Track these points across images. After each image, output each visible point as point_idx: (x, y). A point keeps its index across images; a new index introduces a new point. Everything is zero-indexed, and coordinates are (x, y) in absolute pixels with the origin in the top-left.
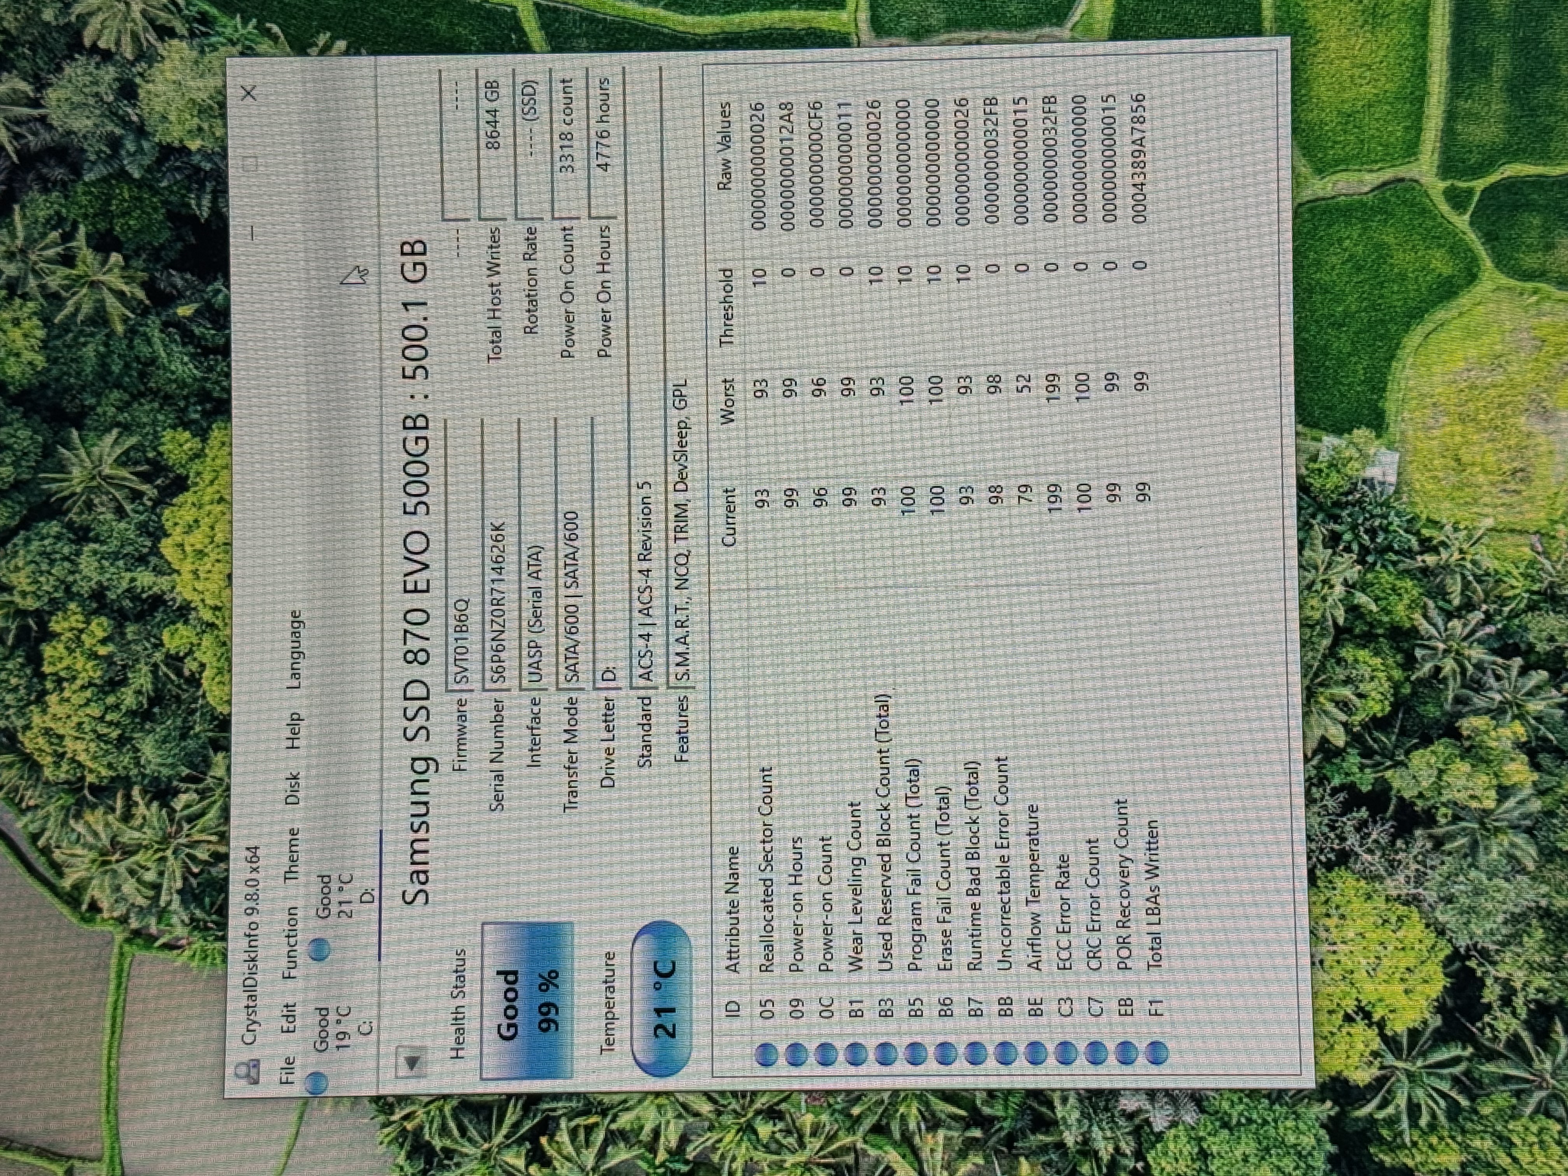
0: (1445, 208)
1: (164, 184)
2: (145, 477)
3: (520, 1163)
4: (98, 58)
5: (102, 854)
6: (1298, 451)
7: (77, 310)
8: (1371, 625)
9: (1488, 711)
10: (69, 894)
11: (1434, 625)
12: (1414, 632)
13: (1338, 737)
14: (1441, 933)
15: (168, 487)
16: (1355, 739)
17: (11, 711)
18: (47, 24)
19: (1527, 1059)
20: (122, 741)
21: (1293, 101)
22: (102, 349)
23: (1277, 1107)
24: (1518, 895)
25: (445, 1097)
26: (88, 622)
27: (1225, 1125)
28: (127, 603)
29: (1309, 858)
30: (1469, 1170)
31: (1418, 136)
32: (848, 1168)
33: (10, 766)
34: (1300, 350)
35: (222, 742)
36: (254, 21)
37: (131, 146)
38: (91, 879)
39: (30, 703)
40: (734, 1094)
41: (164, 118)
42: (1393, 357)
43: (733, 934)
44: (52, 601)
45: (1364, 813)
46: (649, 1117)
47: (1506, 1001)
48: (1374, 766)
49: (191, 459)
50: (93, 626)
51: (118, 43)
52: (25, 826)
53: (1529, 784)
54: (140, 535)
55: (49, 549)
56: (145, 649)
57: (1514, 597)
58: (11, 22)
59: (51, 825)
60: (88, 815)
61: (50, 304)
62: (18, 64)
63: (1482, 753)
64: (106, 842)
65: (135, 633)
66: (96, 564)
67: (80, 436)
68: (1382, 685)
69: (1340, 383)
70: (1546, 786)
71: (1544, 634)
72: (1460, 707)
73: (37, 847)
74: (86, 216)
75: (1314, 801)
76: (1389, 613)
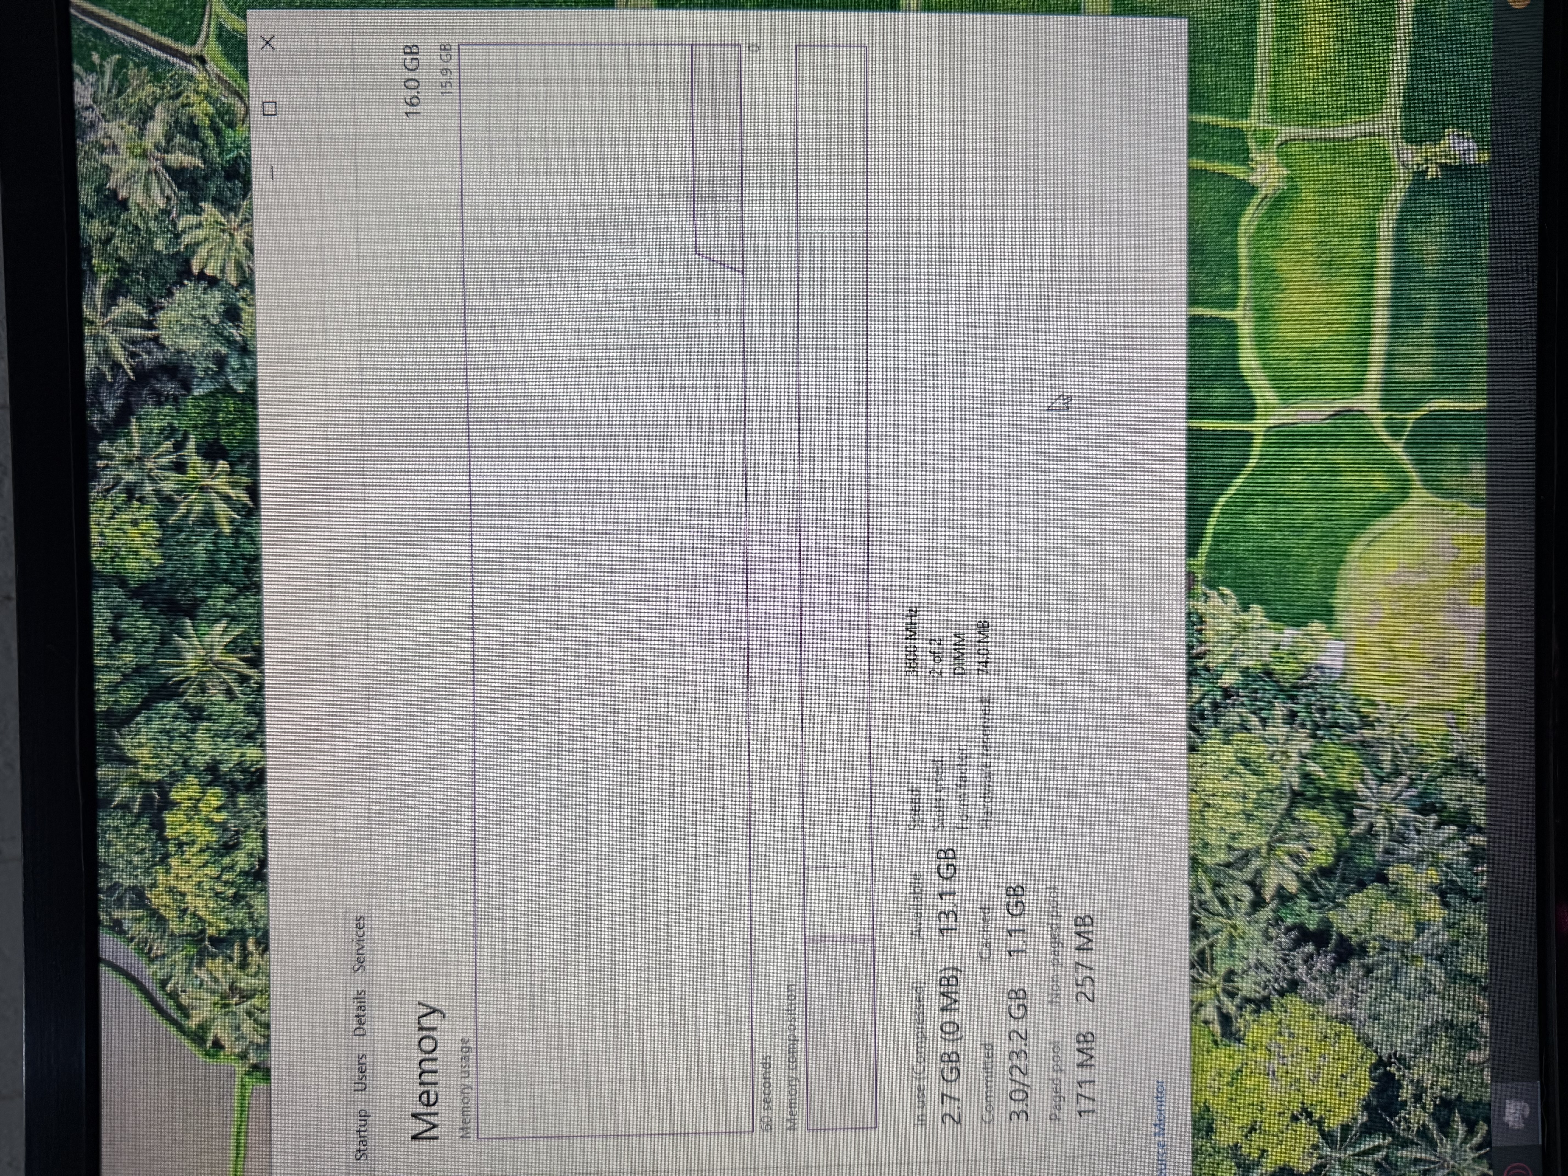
0: (1385, 436)
2: (251, 662)
4: (204, 284)
5: (223, 998)
7: (189, 511)
8: (1320, 789)
9: (1409, 860)
10: (195, 1034)
12: (1352, 796)
13: (1292, 885)
14: (1369, 1045)
16: (1306, 886)
17: (139, 871)
18: (159, 253)
19: (1432, 1145)
20: (237, 898)
22: (211, 547)
24: (1429, 1011)
26: (204, 793)
28: (238, 776)
29: (1267, 987)
31: (1364, 373)
33: (139, 919)
37: (236, 364)
38: (214, 1019)
39: (154, 865)
42: (1341, 561)
44: (172, 773)
45: (1310, 948)
47: (1418, 1098)
48: (1319, 908)
50: (209, 797)
51: (223, 271)
52: (155, 973)
53: (1440, 919)
54: (248, 715)
55: (168, 727)
56: (255, 817)
57: (1432, 764)
58: (125, 251)
59: (177, 973)
60: (209, 963)
61: (165, 506)
62: (133, 289)
63: (1404, 894)
64: (226, 987)
65: (246, 802)
66: (210, 741)
67: (193, 625)
68: (1327, 839)
69: (1299, 583)
70: (1453, 920)
71: (1455, 795)
72: (1388, 857)
73: (165, 991)
74: (195, 427)
75: (1270, 939)
76: (1334, 779)
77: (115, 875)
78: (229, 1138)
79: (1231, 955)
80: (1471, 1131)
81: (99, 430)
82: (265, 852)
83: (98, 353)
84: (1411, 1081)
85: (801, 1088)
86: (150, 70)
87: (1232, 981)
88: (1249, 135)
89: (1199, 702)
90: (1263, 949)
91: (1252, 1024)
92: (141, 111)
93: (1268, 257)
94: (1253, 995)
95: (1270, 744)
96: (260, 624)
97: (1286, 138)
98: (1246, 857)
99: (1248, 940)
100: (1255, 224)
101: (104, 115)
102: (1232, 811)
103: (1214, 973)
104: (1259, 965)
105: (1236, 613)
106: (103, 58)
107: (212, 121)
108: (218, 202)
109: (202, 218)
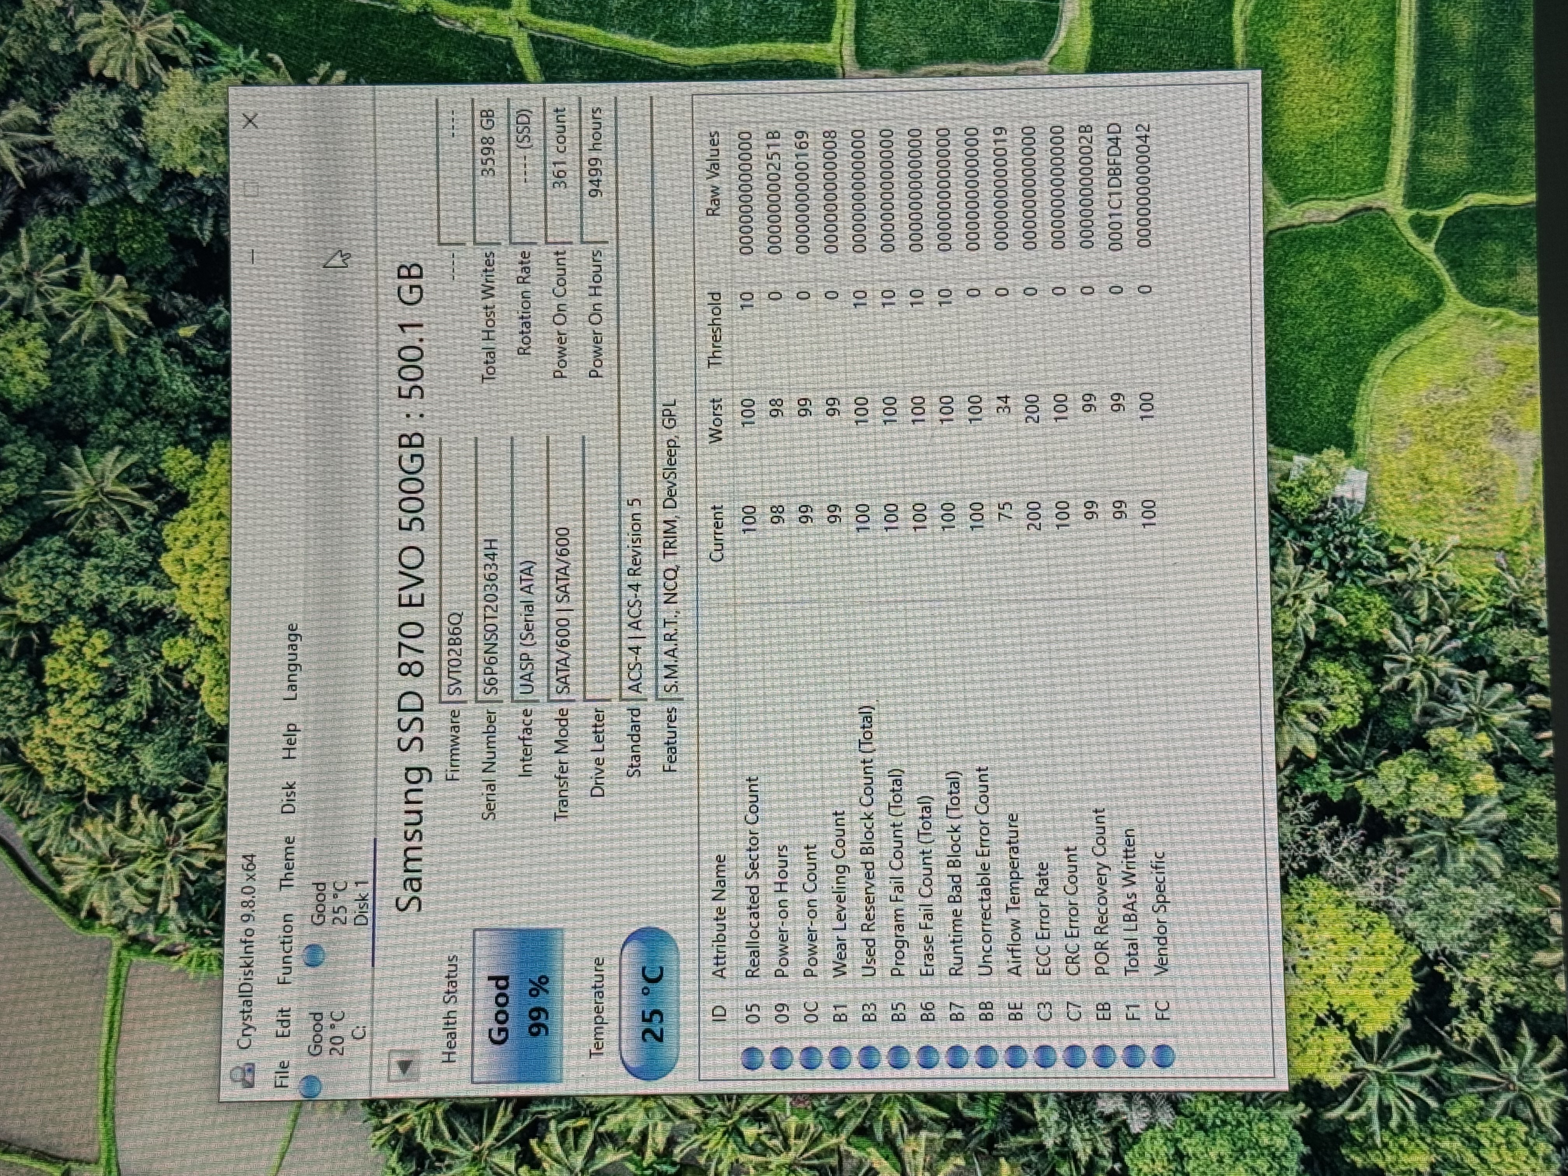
0: (1412, 237)
1: (167, 209)
2: (147, 494)
3: (511, 1166)
4: (103, 87)
5: (101, 862)
6: (1270, 470)
7: (81, 330)
8: (1342, 640)
9: (1455, 723)
10: (69, 902)
11: (1402, 639)
12: (1382, 646)
13: (1310, 749)
14: (1410, 938)
15: (169, 503)
16: (1326, 749)
17: (13, 722)
18: (54, 54)
19: (1494, 1062)
20: (122, 751)
21: (1264, 132)
22: (105, 369)
23: (1251, 1109)
24: (1485, 902)
25: (437, 1100)
26: (89, 635)
27: (1201, 1127)
28: (128, 617)
29: (1282, 866)
30: (1438, 1170)
31: (1385, 166)
32: (833, 1170)
33: (11, 775)
34: (1272, 372)
35: (219, 752)
36: (256, 51)
37: (134, 172)
38: (90, 886)
39: (31, 714)
40: (720, 1097)
41: (168, 145)
42: (1361, 379)
43: (720, 939)
44: (54, 614)
45: (1335, 822)
46: (637, 1119)
47: (1474, 1004)
48: (1345, 776)
49: (192, 476)
50: (94, 640)
51: (123, 73)
52: (26, 834)
53: (1495, 794)
54: (141, 550)
55: (51, 564)
56: (145, 661)
57: (1480, 612)
58: (18, 51)
59: (51, 833)
60: (87, 823)
61: (55, 325)
62: (25, 92)
63: (1449, 763)
64: (106, 851)
65: (135, 646)
66: (98, 578)
67: (83, 453)
68: (1352, 697)
69: (1311, 404)
70: (1512, 795)
71: (1509, 649)
72: (1428, 719)
73: (37, 855)
74: (90, 240)
75: (1287, 810)
76: (1358, 627)
80: (1543, 1049)
93: (1268, 39)
95: (1280, 586)
109: (101, 16)
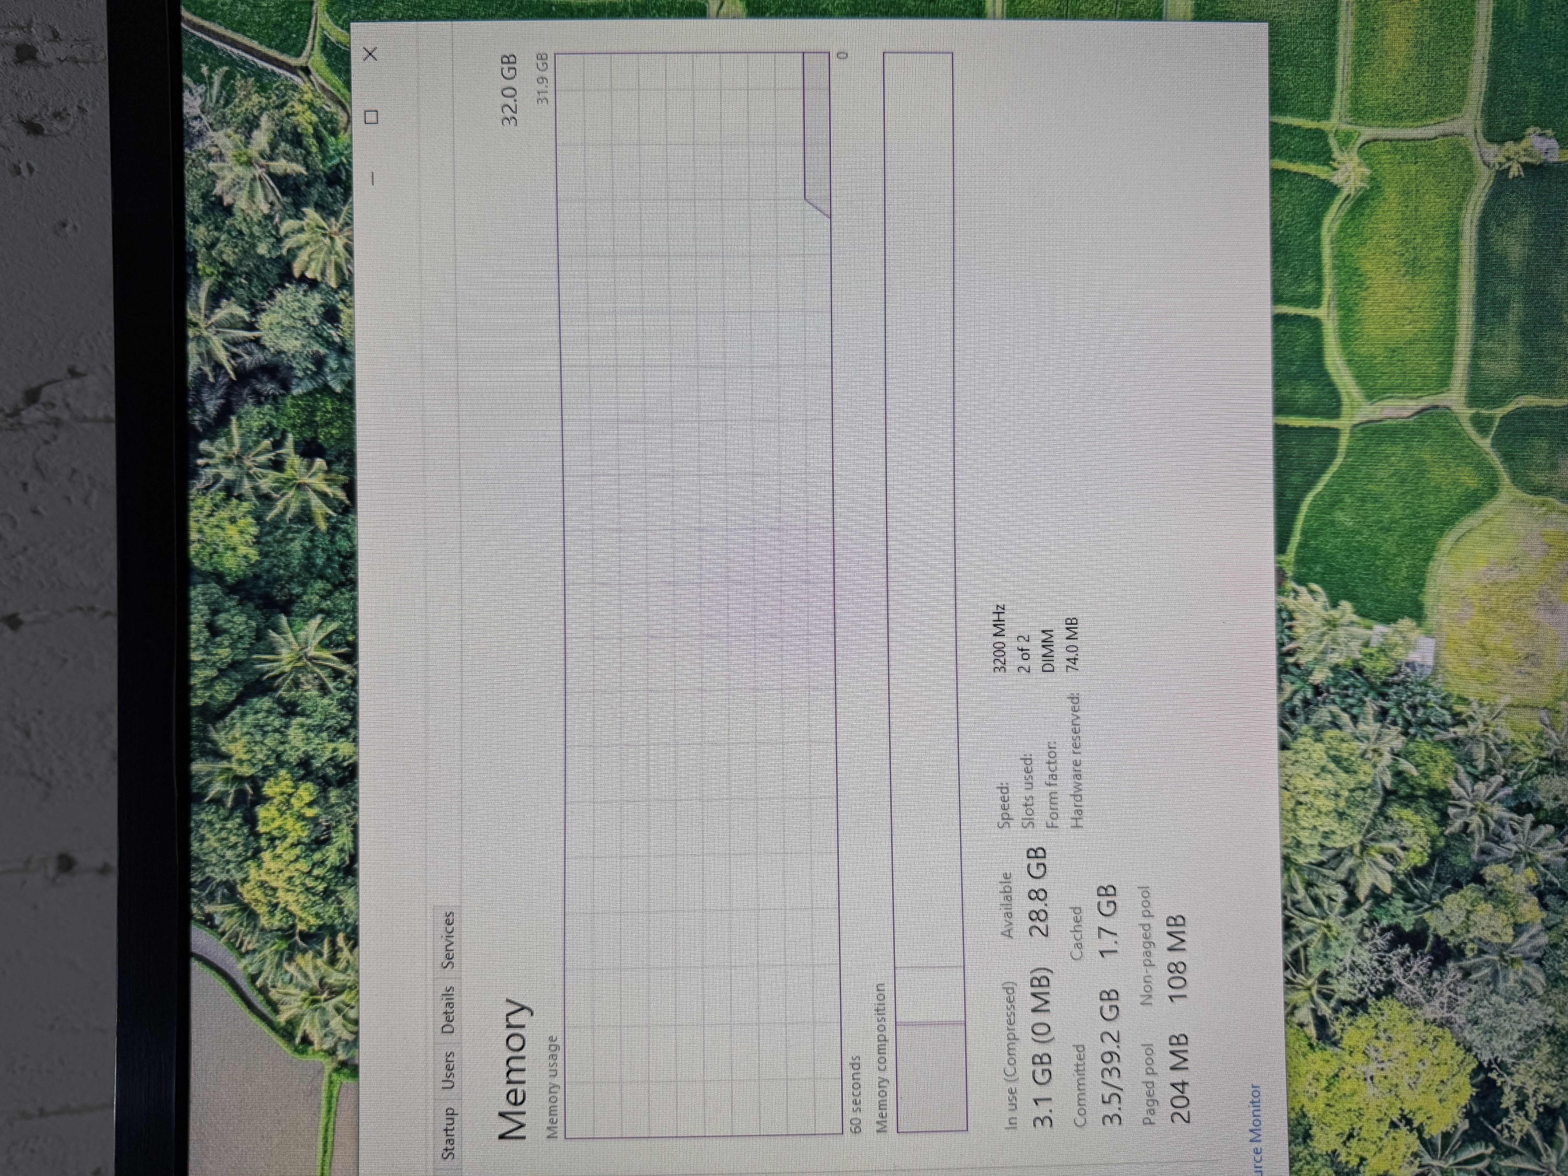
0: (1471, 432)
2: (345, 658)
4: (305, 287)
5: (312, 994)
7: (286, 509)
8: (1413, 788)
9: (1506, 860)
10: (284, 1029)
12: (1446, 794)
13: (1387, 885)
14: (1469, 1050)
16: (1400, 886)
17: (231, 866)
18: (261, 257)
19: (1537, 1155)
20: (327, 894)
22: (307, 544)
24: (1530, 1016)
26: (296, 787)
28: (330, 771)
29: (1363, 989)
31: (1450, 370)
33: (231, 914)
37: (334, 365)
38: (303, 1015)
39: (247, 859)
42: (1430, 557)
44: (265, 768)
47: (1520, 1106)
48: (1415, 909)
50: (301, 791)
51: (323, 274)
52: (245, 968)
53: (1539, 921)
54: (341, 710)
55: (262, 722)
56: (347, 812)
57: (1527, 763)
58: (229, 256)
59: (267, 967)
60: (299, 958)
61: (263, 504)
62: (236, 292)
63: (1501, 896)
64: (315, 983)
65: (337, 797)
66: (303, 736)
67: (288, 621)
68: (1421, 839)
69: (1388, 579)
70: (1552, 922)
71: (1551, 795)
72: (1484, 857)
73: (255, 986)
74: (294, 426)
76: (1427, 777)
77: (208, 869)
78: (316, 1135)
79: (1326, 956)
81: (200, 430)
82: (356, 847)
83: (200, 355)
84: (1513, 1088)
85: (891, 1090)
86: (257, 81)
87: (1327, 983)
88: (1331, 136)
89: (1290, 699)
90: (1358, 950)
91: (1348, 1028)
92: (247, 120)
93: (1351, 255)
94: (1348, 997)
95: (1362, 741)
96: (355, 620)
97: (1369, 138)
98: (1339, 856)
99: (1342, 940)
100: (1338, 223)
101: (211, 125)
102: (1324, 810)
103: (1309, 975)
104: (1354, 966)
105: (1325, 609)
106: (212, 70)
107: (315, 129)
108: (320, 207)
109: (304, 223)
